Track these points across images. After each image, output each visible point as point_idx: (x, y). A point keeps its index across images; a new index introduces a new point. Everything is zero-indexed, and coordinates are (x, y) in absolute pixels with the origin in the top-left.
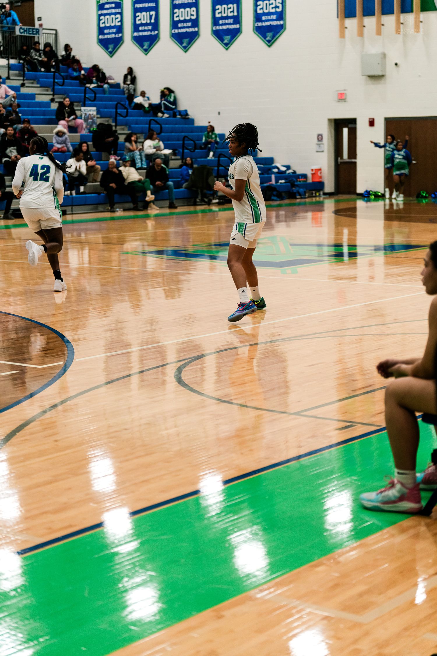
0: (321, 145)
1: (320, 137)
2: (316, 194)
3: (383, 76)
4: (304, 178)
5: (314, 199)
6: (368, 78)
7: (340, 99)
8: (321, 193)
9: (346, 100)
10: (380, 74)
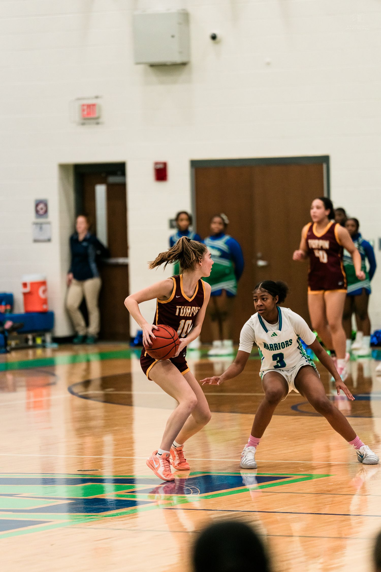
0: (44, 226)
1: (41, 206)
2: (34, 340)
3: (184, 64)
4: (6, 305)
5: (30, 352)
6: (149, 69)
7: (85, 119)
8: (48, 338)
9: (100, 120)
10: (178, 59)
